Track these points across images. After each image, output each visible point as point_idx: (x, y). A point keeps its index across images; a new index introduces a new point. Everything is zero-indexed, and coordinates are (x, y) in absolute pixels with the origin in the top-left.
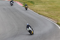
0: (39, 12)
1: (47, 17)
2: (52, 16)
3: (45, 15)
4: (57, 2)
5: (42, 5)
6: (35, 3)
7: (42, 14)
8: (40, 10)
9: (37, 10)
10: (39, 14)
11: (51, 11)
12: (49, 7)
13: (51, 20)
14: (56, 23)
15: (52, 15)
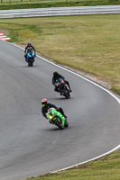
0: (56, 57)
1: (82, 70)
2: (96, 69)
3: (74, 65)
4: (109, 26)
5: (64, 37)
6: (45, 31)
7: (67, 63)
8: (60, 51)
9: (50, 51)
10: (57, 62)
11: (93, 53)
12: (85, 42)
13: (95, 79)
14: (110, 87)
15: (97, 65)
